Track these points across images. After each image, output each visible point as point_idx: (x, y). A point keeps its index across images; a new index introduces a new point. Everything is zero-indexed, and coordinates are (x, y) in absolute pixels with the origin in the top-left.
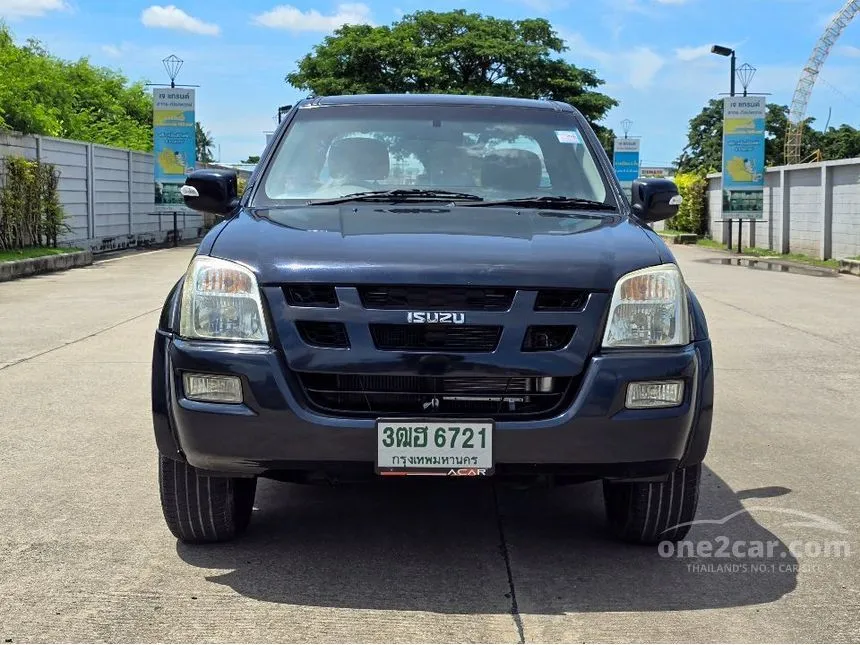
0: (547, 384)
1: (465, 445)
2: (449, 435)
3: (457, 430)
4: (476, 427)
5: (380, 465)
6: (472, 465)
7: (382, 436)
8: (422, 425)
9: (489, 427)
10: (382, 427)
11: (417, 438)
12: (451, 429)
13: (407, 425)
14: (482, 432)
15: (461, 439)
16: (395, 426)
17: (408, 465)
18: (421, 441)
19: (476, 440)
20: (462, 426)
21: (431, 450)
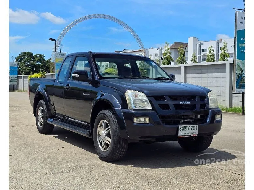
0: (199, 116)
1: (194, 130)
2: (191, 128)
3: (192, 126)
4: (196, 125)
5: (179, 135)
6: (195, 134)
7: (179, 129)
8: (187, 126)
9: (198, 125)
10: (180, 126)
11: (185, 129)
12: (191, 126)
13: (184, 126)
14: (197, 127)
15: (193, 128)
16: (182, 126)
17: (184, 135)
18: (186, 129)
19: (195, 129)
20: (193, 125)
21: (188, 131)
